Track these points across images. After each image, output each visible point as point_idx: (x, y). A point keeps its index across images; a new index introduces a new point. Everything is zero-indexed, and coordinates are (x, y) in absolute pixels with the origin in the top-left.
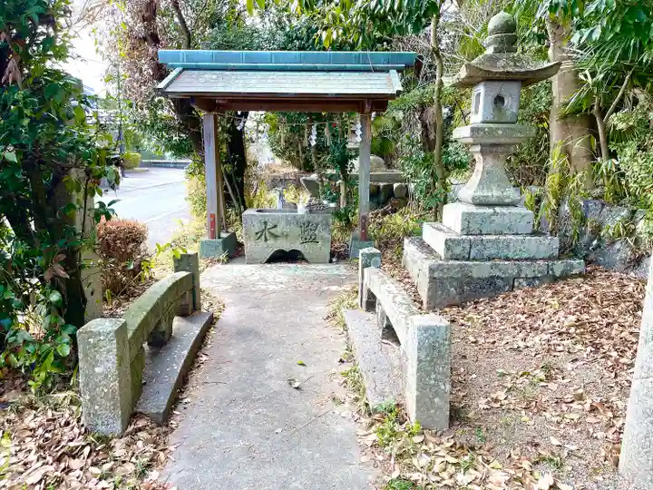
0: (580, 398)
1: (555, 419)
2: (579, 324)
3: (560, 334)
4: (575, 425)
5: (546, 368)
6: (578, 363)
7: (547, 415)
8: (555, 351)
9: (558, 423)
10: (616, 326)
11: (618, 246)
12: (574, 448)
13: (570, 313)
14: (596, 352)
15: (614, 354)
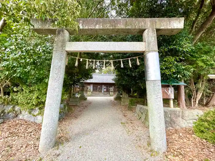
0: (22, 147)
1: (20, 154)
2: (11, 133)
3: (6, 138)
4: (25, 152)
5: (9, 146)
6: (16, 141)
7: (18, 154)
8: (7, 142)
9: (21, 154)
10: (19, 130)
11: (10, 114)
12: (28, 155)
13: (6, 132)
14: (19, 137)
15: (23, 135)
